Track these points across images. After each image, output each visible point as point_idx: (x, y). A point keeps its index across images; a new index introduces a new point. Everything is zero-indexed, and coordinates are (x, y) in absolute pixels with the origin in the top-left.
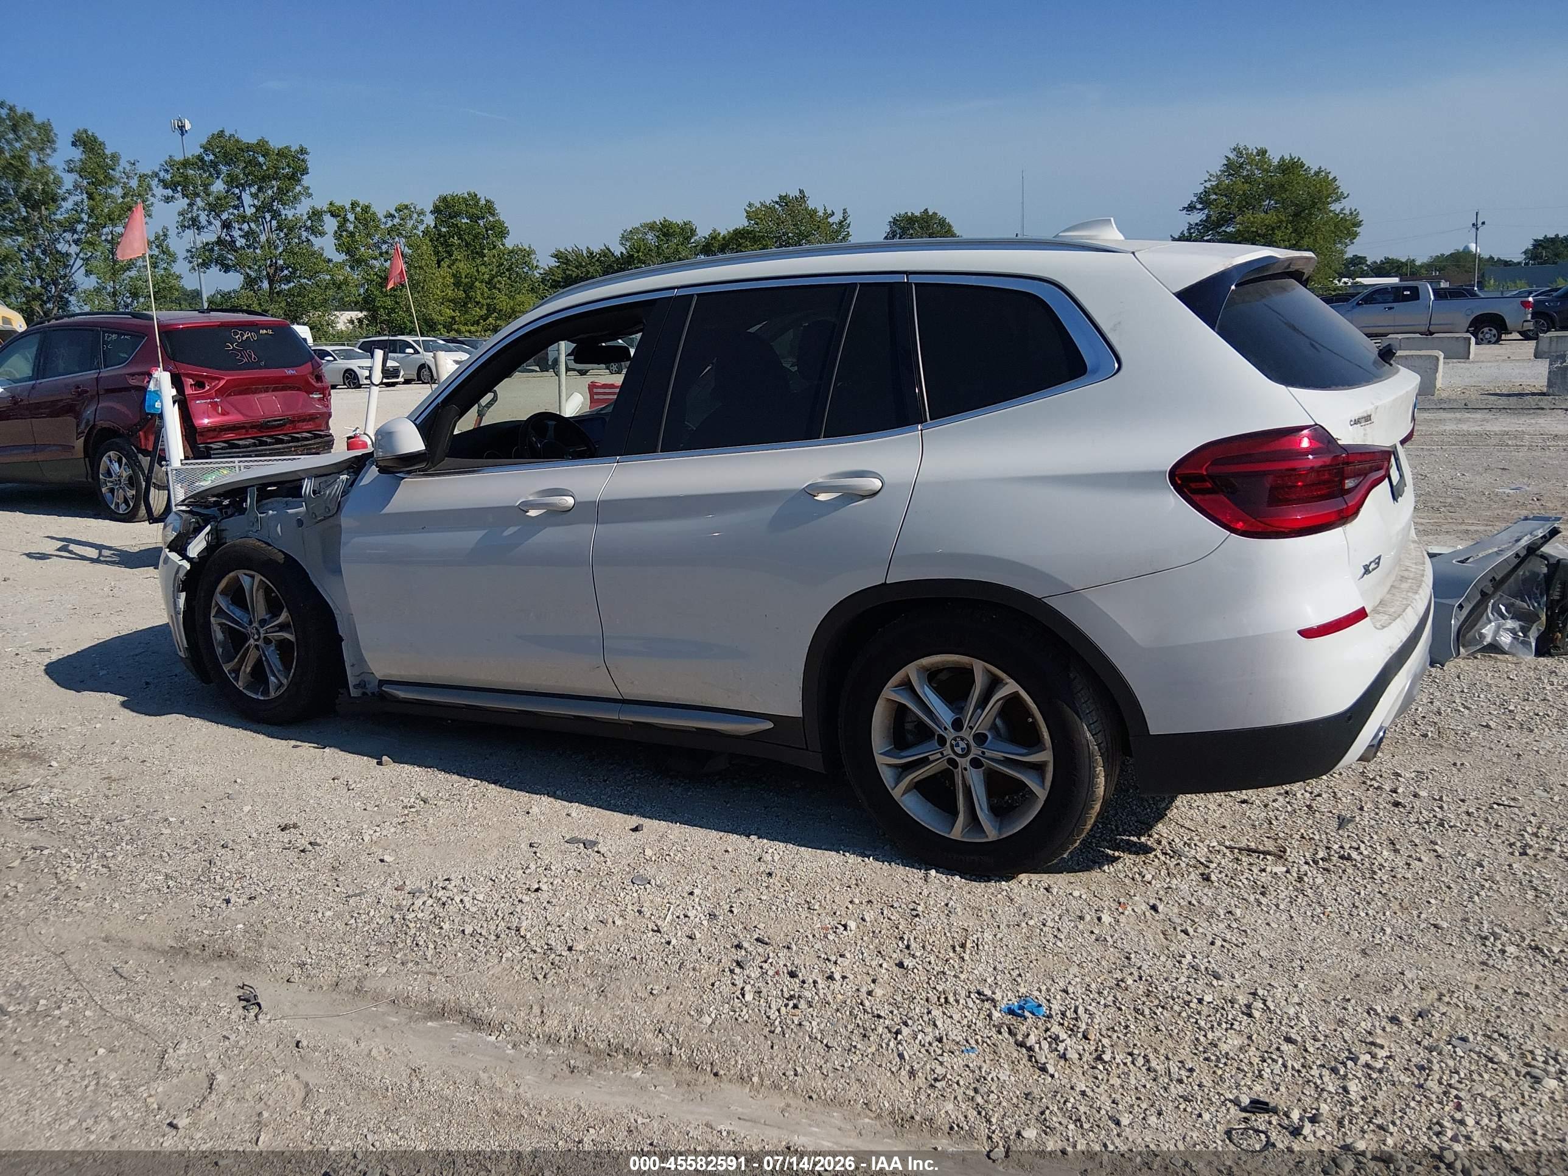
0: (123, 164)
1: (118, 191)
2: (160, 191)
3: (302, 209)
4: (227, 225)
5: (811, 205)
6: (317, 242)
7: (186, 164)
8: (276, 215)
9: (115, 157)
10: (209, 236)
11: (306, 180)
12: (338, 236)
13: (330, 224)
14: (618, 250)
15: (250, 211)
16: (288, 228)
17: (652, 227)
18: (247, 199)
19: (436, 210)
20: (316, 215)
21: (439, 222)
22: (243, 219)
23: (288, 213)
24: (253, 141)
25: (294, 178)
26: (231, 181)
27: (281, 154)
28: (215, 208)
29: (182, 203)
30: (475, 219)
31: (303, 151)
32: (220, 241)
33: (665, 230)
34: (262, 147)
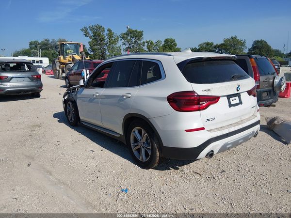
0: (115, 34)
1: (113, 39)
2: (120, 39)
3: (142, 41)
4: (130, 44)
5: (238, 38)
6: (144, 47)
7: (124, 34)
8: (137, 43)
9: (113, 33)
10: (127, 46)
11: (143, 36)
12: (147, 46)
13: (146, 44)
14: (198, 48)
15: (133, 42)
16: (139, 45)
17: (205, 43)
18: (133, 40)
19: (165, 41)
20: (144, 42)
21: (165, 43)
22: (132, 43)
23: (139, 42)
24: (135, 30)
25: (141, 36)
26: (131, 37)
27: (139, 32)
28: (128, 42)
29: (123, 41)
30: (171, 43)
31: (142, 31)
32: (128, 47)
33: (207, 44)
34: (136, 31)
